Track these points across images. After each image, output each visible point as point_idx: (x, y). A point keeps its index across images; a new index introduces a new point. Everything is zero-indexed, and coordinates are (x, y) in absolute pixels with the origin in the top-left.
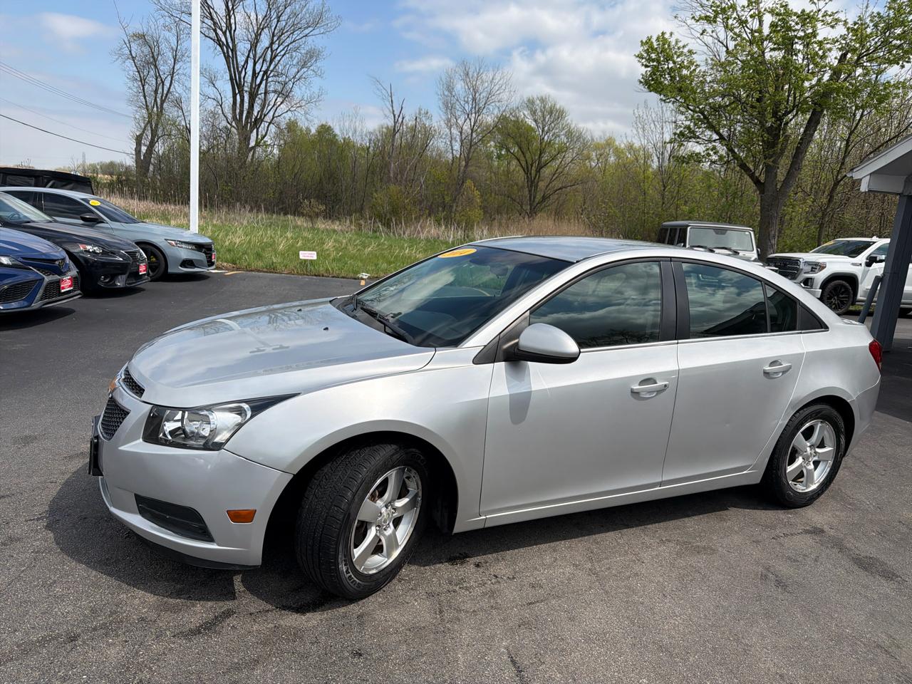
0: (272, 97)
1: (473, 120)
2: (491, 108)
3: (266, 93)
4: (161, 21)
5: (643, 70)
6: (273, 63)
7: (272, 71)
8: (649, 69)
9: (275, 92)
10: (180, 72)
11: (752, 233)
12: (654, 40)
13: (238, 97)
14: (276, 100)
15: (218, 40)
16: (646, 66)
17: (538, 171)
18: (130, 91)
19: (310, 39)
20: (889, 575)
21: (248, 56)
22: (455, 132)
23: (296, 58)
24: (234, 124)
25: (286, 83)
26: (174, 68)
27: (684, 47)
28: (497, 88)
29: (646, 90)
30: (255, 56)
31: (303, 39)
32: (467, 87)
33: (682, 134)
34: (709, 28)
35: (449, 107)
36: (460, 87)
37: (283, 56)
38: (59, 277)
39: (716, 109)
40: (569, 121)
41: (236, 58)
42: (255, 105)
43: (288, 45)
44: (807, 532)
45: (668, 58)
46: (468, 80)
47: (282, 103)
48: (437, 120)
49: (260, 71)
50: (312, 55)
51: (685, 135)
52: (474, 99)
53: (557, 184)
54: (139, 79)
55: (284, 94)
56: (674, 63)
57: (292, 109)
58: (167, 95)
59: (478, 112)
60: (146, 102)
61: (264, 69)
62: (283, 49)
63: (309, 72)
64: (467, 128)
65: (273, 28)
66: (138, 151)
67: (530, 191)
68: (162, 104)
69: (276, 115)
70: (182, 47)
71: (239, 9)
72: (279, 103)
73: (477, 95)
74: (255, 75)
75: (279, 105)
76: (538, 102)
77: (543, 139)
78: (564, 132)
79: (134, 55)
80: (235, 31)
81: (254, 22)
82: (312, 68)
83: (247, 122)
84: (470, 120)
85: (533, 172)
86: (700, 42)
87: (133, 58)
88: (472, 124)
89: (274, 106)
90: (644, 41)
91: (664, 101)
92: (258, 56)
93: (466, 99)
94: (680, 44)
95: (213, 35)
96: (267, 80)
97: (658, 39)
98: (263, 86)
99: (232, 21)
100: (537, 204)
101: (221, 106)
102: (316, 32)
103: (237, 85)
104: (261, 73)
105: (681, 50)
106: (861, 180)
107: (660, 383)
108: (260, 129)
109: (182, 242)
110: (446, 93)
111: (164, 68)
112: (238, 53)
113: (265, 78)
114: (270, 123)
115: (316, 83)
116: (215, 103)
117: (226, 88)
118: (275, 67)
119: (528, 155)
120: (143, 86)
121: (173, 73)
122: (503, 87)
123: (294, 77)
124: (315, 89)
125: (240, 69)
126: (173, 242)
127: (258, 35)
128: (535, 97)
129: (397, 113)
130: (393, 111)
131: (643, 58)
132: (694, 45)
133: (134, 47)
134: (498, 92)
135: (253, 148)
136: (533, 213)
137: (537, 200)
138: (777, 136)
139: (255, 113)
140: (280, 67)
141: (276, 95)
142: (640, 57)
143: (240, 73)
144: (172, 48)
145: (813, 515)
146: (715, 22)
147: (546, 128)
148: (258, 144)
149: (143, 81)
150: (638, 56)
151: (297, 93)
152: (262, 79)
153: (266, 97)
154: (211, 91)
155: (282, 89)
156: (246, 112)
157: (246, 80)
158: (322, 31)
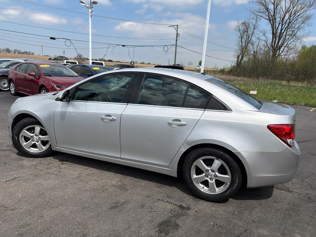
0: (287, 37)
3: (286, 36)
4: (251, 17)
7: (289, 27)
10: (255, 33)
13: (274, 39)
14: (289, 38)
15: (269, 19)
18: (237, 41)
19: (308, 12)
24: (271, 48)
25: (294, 31)
26: (253, 32)
30: (283, 23)
31: (305, 12)
41: (276, 24)
42: (280, 41)
47: (291, 38)
50: (308, 18)
54: (241, 37)
55: (293, 35)
57: (295, 40)
58: (250, 41)
60: (242, 44)
61: (285, 27)
62: (295, 18)
63: (305, 25)
65: (291, 11)
66: (237, 61)
68: (248, 44)
69: (288, 43)
70: (257, 24)
71: (279, 6)
74: (282, 30)
79: (240, 29)
80: (276, 15)
81: (284, 10)
82: (307, 23)
83: (276, 48)
87: (240, 31)
89: (288, 40)
95: (267, 18)
96: (287, 30)
98: (285, 33)
99: (276, 11)
101: (267, 42)
102: (311, 8)
103: (274, 34)
104: (284, 29)
108: (281, 49)
111: (250, 32)
114: (285, 47)
115: (307, 29)
116: (264, 42)
117: (270, 36)
120: (242, 39)
121: (253, 33)
124: (307, 31)
125: (276, 28)
127: (285, 15)
133: (241, 27)
135: (277, 57)
139: (280, 44)
140: (293, 25)
141: (289, 36)
143: (276, 30)
144: (254, 25)
148: (279, 55)
149: (242, 38)
151: (299, 34)
152: (285, 30)
153: (285, 37)
154: (264, 38)
155: (292, 33)
156: (276, 44)
157: (278, 32)
158: (314, 7)
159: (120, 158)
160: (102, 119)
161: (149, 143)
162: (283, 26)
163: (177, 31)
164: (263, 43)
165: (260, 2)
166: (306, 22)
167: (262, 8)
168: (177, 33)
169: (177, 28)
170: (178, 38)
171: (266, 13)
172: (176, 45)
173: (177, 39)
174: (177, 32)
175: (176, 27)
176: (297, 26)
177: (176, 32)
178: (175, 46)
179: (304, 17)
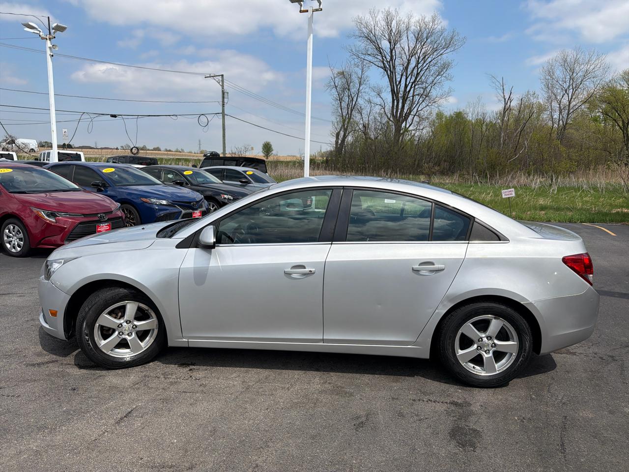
0: (417, 98)
1: (570, 95)
3: (413, 96)
4: (353, 62)
6: (419, 76)
7: (418, 81)
9: (419, 94)
10: (363, 91)
13: (395, 101)
14: (419, 100)
15: (384, 67)
18: (334, 107)
19: (444, 56)
21: (402, 75)
22: (555, 105)
23: (433, 71)
24: (391, 119)
25: (426, 88)
26: (359, 89)
28: (592, 67)
30: (407, 74)
31: (440, 57)
32: (565, 71)
35: (549, 87)
36: (559, 73)
37: (426, 70)
38: (192, 211)
41: (395, 76)
42: (406, 105)
43: (429, 63)
44: (453, 403)
46: (566, 65)
47: (423, 101)
48: (541, 98)
50: (445, 66)
52: (571, 78)
54: (339, 99)
55: (426, 95)
57: (430, 104)
58: (354, 106)
59: (576, 89)
60: (342, 112)
61: (412, 81)
62: (425, 66)
63: (442, 79)
64: (565, 101)
65: (418, 54)
66: (337, 142)
68: (351, 112)
69: (419, 109)
70: (364, 76)
71: (398, 45)
72: (421, 102)
73: (575, 75)
74: (406, 86)
79: (336, 85)
80: (395, 60)
81: (407, 52)
82: (444, 75)
83: (399, 118)
84: (568, 94)
87: (336, 87)
88: (570, 97)
89: (417, 104)
93: (564, 79)
95: (381, 64)
96: (414, 87)
98: (411, 91)
99: (394, 54)
101: (384, 108)
102: (448, 50)
103: (394, 93)
104: (410, 84)
107: (307, 270)
108: (408, 120)
110: (548, 78)
111: (353, 90)
112: (396, 74)
114: (414, 116)
115: (446, 85)
116: (380, 107)
117: (388, 97)
118: (419, 79)
120: (341, 103)
121: (359, 92)
122: (598, 66)
123: (432, 83)
124: (446, 89)
125: (397, 83)
127: (409, 61)
129: (507, 97)
130: (504, 96)
133: (337, 80)
134: (593, 70)
135: (402, 133)
139: (405, 111)
140: (423, 78)
141: (419, 97)
143: (397, 86)
144: (359, 78)
148: (406, 130)
149: (341, 100)
151: (434, 93)
152: (411, 88)
153: (413, 99)
154: (378, 100)
155: (424, 92)
156: (399, 111)
157: (400, 90)
158: (452, 49)
159: (323, 340)
160: (288, 274)
161: (379, 306)
162: (408, 80)
163: (223, 86)
164: (377, 109)
165: (366, 37)
166: (442, 73)
167: (371, 48)
168: (223, 91)
169: (223, 81)
170: (226, 100)
171: (378, 57)
172: (223, 114)
173: (223, 102)
174: (223, 88)
175: (220, 78)
176: (431, 79)
177: (221, 87)
178: (221, 116)
179: (439, 65)
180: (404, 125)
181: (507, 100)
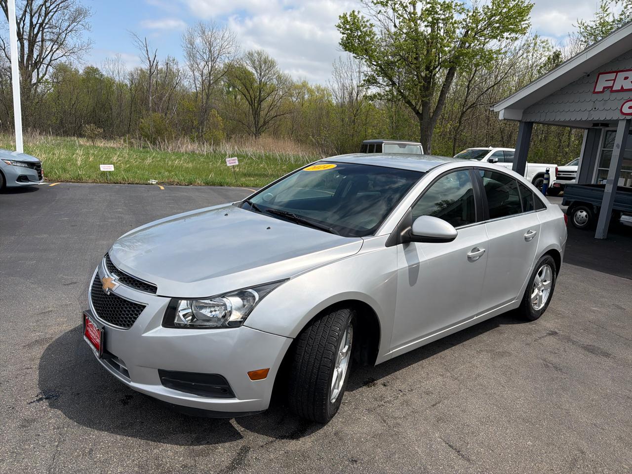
0: (48, 45)
1: (210, 65)
2: (222, 57)
3: (43, 40)
5: (341, 36)
6: (47, 17)
8: (345, 35)
9: (51, 40)
11: (421, 146)
12: (348, 16)
14: (52, 47)
16: (343, 33)
17: (259, 104)
20: (607, 355)
21: (25, 11)
22: (197, 74)
23: (68, 15)
25: (60, 34)
27: (367, 21)
28: (226, 43)
29: (343, 50)
30: (31, 11)
32: (204, 42)
33: (368, 81)
34: (383, 9)
35: (192, 56)
36: (198, 41)
37: (56, 11)
39: (390, 64)
40: (278, 69)
43: (59, 4)
44: (550, 334)
45: (358, 29)
46: (204, 37)
47: (57, 49)
48: (183, 65)
49: (37, 23)
51: (371, 81)
52: (210, 51)
53: (273, 113)
55: (58, 42)
56: (361, 32)
57: (66, 54)
59: (214, 61)
61: (40, 22)
62: (55, 7)
63: (79, 26)
64: (206, 71)
67: (254, 118)
69: (53, 58)
72: (55, 49)
73: (212, 48)
74: (32, 26)
75: (55, 51)
76: (256, 54)
77: (261, 80)
78: (275, 77)
82: (80, 23)
84: (208, 66)
85: (256, 105)
86: (376, 19)
88: (210, 69)
89: (51, 51)
90: (342, 16)
91: (356, 57)
92: (34, 11)
93: (204, 51)
94: (365, 20)
96: (43, 31)
97: (350, 15)
98: (40, 35)
100: (261, 127)
101: (4, 50)
104: (38, 25)
105: (366, 23)
106: (499, 112)
107: (482, 250)
108: (40, 70)
109: (17, 162)
110: (189, 46)
113: (41, 29)
114: (48, 65)
115: (85, 35)
118: (49, 21)
119: (251, 92)
122: (231, 43)
123: (66, 30)
124: (85, 39)
126: (9, 162)
128: (254, 51)
129: (152, 60)
130: (149, 58)
131: (341, 28)
132: (373, 21)
134: (227, 47)
135: (35, 84)
136: (257, 133)
137: (260, 126)
138: (429, 82)
139: (35, 56)
140: (53, 22)
141: (52, 43)
142: (339, 27)
145: (545, 323)
146: (387, 5)
147: (263, 74)
148: (39, 81)
150: (337, 26)
151: (70, 42)
156: (26, 56)
159: (477, 315)
160: (469, 258)
161: (508, 273)
179: (72, 10)
180: (35, 74)
181: (152, 62)
